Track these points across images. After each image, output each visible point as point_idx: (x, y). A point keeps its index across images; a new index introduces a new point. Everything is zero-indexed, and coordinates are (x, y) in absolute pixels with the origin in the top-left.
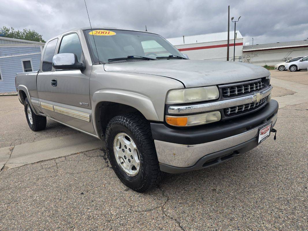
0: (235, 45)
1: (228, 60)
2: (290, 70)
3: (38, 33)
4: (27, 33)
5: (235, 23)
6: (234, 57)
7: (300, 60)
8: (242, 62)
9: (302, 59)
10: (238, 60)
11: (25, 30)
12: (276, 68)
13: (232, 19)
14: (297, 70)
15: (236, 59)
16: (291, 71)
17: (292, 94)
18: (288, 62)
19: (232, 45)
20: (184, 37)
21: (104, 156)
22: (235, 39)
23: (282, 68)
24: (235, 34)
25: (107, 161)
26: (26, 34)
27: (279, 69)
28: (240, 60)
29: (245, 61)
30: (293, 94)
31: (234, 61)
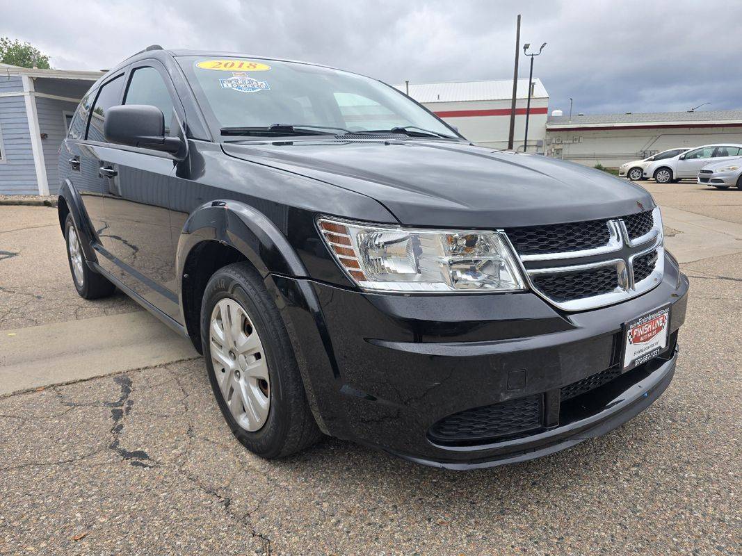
0: (528, 111)
1: (511, 147)
2: (656, 180)
3: (38, 50)
4: (9, 49)
5: (532, 59)
6: (526, 141)
7: (679, 156)
8: (543, 154)
9: (686, 155)
10: (535, 148)
11: (5, 40)
12: (623, 174)
13: (526, 47)
14: (672, 181)
15: (531, 148)
16: (658, 182)
17: (670, 236)
18: (651, 160)
19: (521, 112)
20: (407, 84)
21: (116, 405)
22: (529, 99)
23: (636, 174)
24: (531, 85)
25: (119, 422)
26: (6, 51)
27: (628, 176)
28: (540, 148)
29: (549, 152)
30: (674, 236)
31: (525, 151)
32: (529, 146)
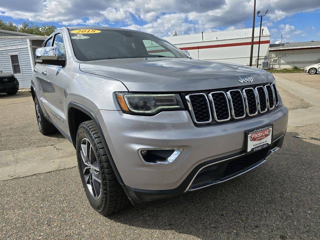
5: (262, 18)
6: (258, 57)
8: (268, 63)
10: (264, 60)
12: (306, 71)
13: (258, 13)
17: (306, 108)
20: (203, 33)
23: (313, 71)
28: (266, 60)
29: (271, 61)
32: (260, 59)
